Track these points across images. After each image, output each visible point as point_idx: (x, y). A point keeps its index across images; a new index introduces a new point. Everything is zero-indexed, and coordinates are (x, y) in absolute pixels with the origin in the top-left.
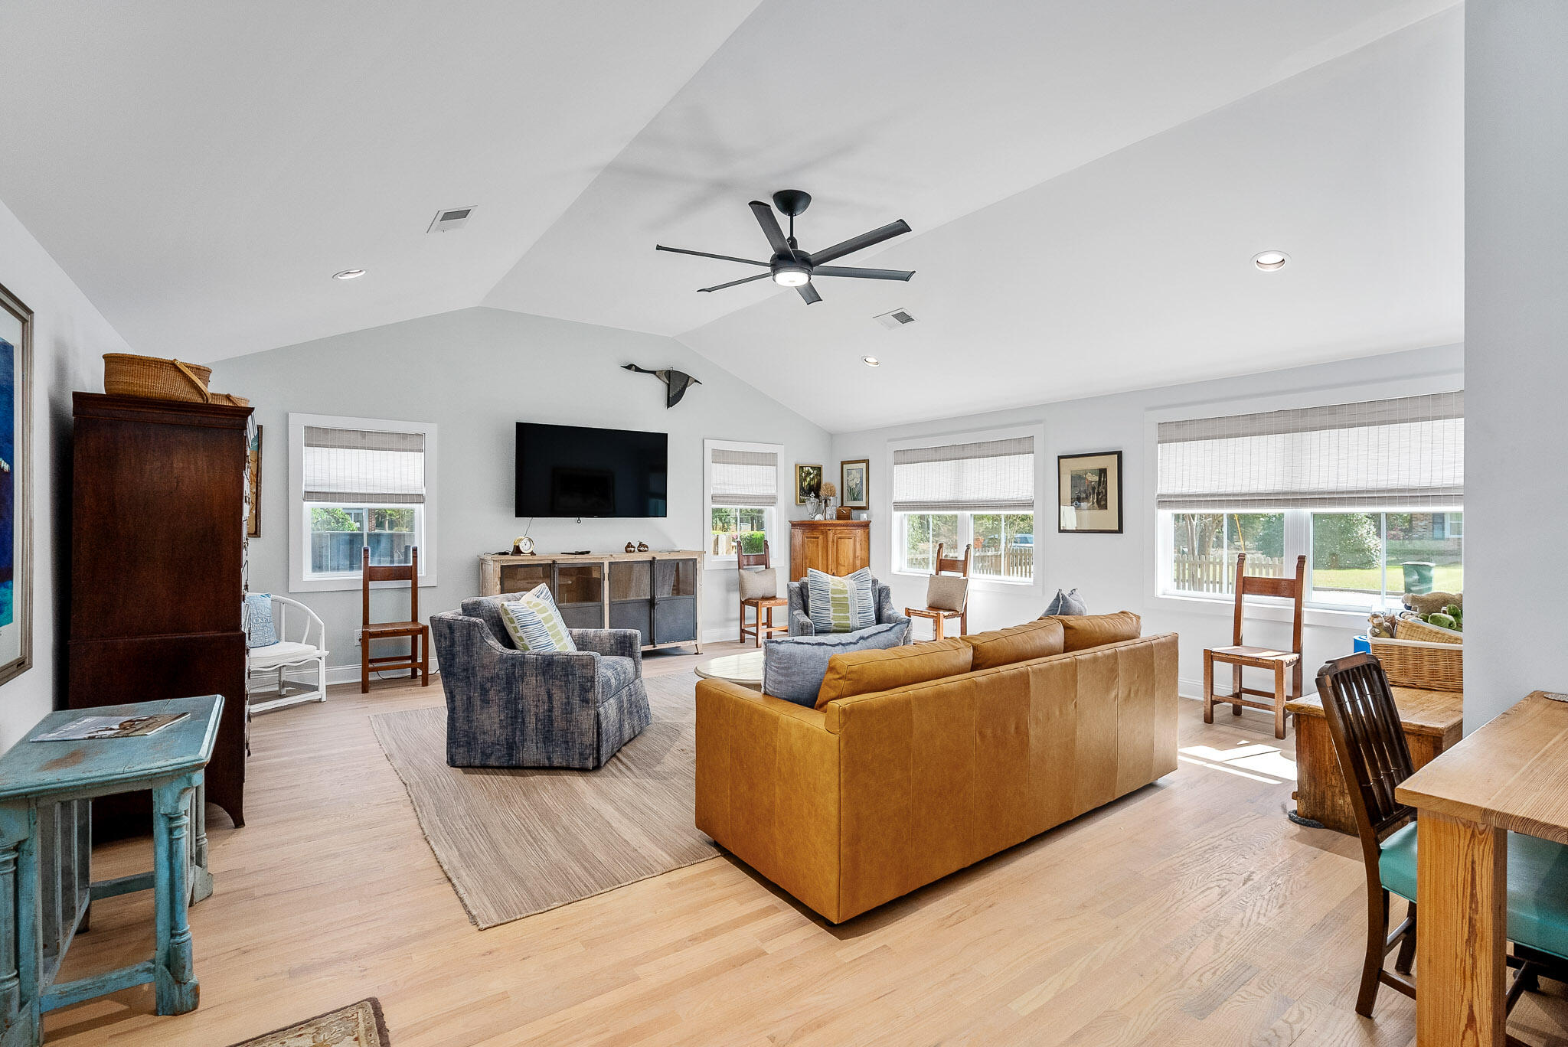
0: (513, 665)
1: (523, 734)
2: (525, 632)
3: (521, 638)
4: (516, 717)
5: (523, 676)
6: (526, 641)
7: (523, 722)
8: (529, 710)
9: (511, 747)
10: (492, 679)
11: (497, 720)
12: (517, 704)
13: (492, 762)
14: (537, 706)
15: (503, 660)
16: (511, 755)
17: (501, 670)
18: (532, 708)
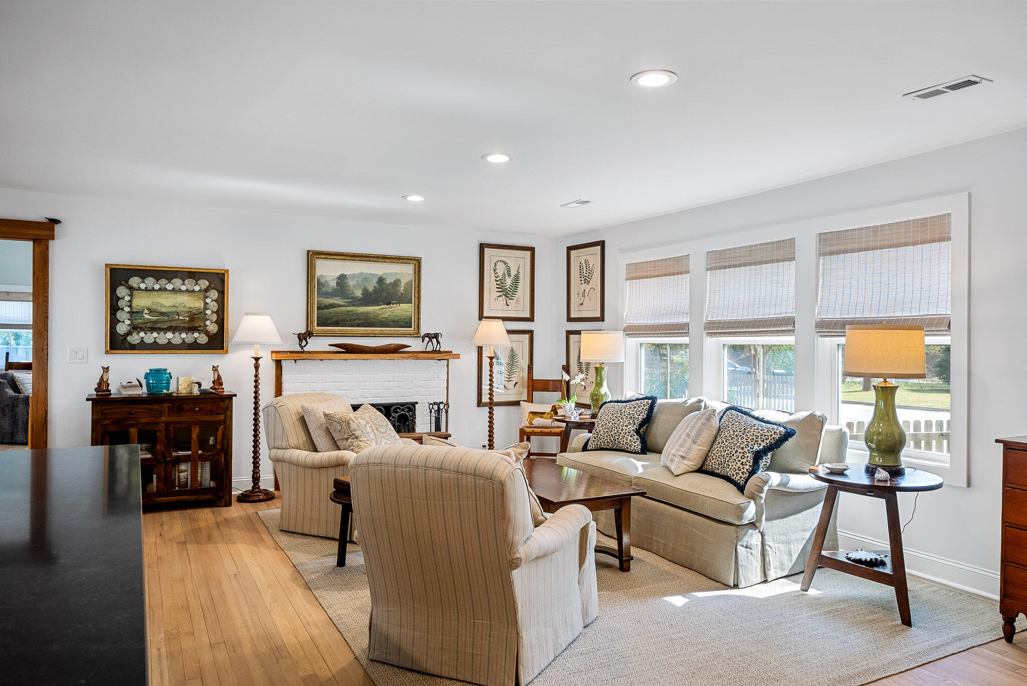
0: (14, 400)
1: (17, 429)
2: (23, 386)
3: (21, 389)
4: (15, 422)
5: (18, 405)
6: (24, 390)
7: (17, 424)
8: (20, 419)
9: (13, 435)
10: (6, 406)
11: (8, 423)
12: (15, 416)
13: (5, 441)
14: (22, 417)
15: (11, 397)
16: (12, 438)
17: (10, 402)
18: (21, 419)
